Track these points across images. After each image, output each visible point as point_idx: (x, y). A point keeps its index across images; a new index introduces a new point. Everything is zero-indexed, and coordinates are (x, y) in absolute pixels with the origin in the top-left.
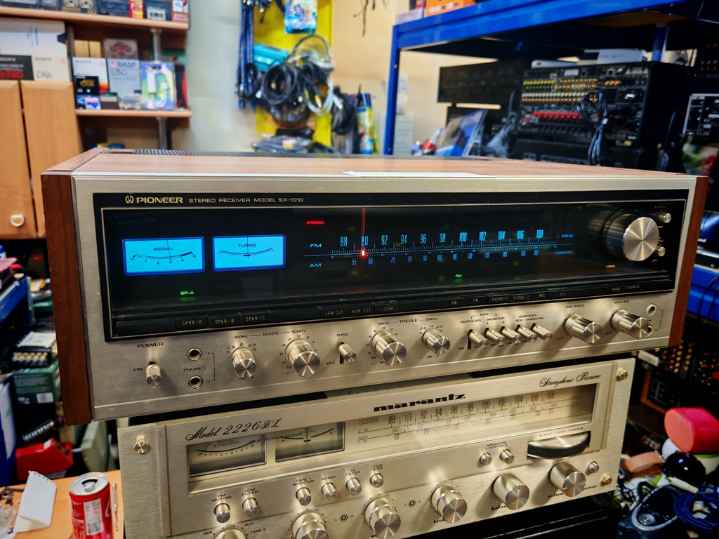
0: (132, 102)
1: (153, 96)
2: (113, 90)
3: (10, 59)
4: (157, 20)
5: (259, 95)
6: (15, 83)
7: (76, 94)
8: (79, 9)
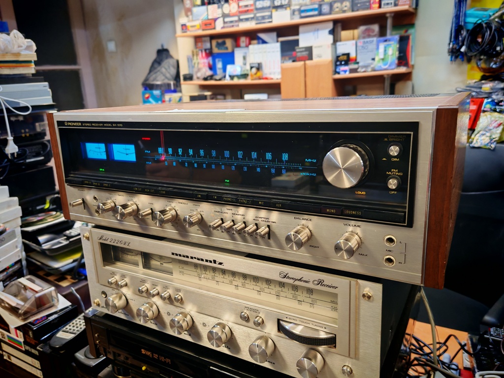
0: (366, 67)
1: (381, 61)
2: (358, 60)
3: (301, 50)
4: (387, 8)
5: (463, 49)
6: (302, 63)
7: (336, 66)
8: (341, 12)
